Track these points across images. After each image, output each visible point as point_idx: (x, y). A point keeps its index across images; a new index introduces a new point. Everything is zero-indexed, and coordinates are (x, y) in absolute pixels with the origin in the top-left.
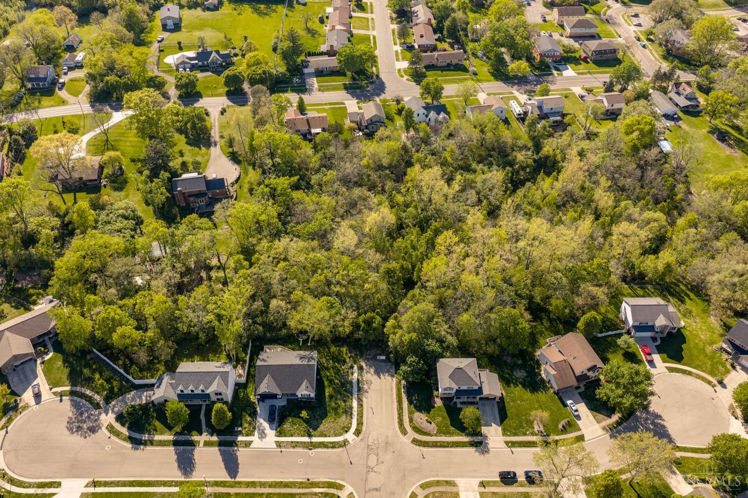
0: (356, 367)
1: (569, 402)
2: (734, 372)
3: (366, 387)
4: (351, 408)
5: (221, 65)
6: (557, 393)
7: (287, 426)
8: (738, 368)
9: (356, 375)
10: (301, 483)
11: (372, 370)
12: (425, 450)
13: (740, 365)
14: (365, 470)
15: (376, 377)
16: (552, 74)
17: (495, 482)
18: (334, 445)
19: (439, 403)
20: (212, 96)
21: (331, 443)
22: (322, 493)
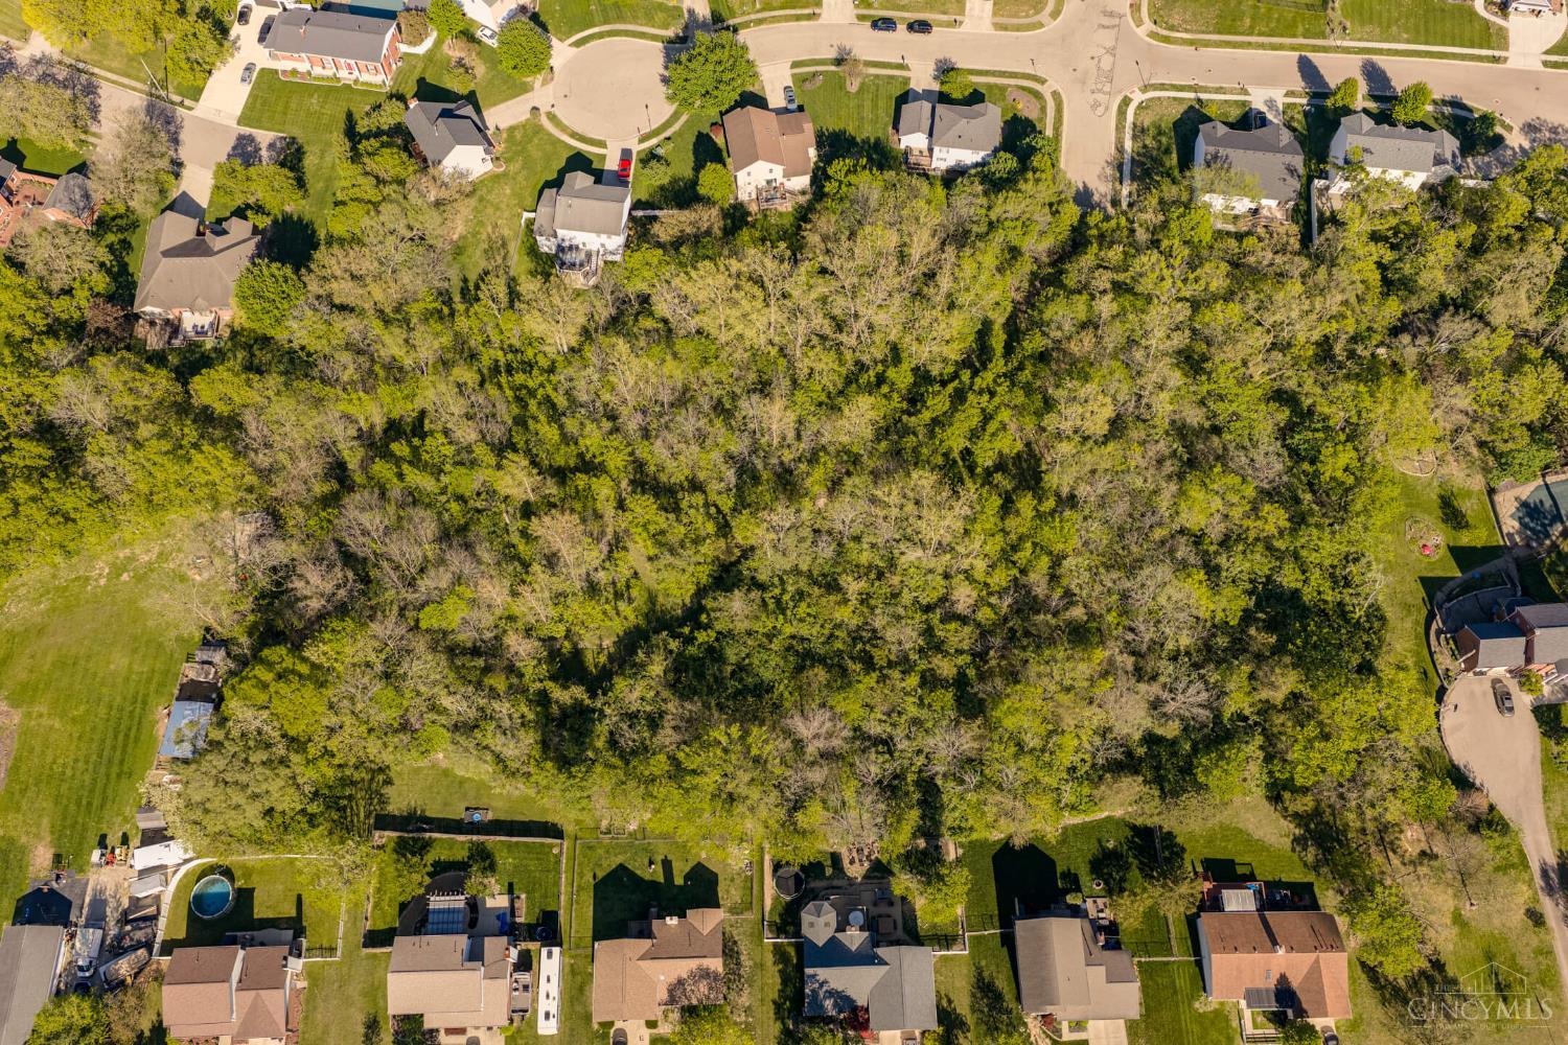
0: (1124, 205)
3: (1109, 171)
4: (1134, 137)
7: (1237, 113)
9: (1125, 192)
11: (1096, 198)
14: (1118, 52)
15: (1092, 185)
17: (940, 25)
18: (1161, 87)
21: (1163, 90)
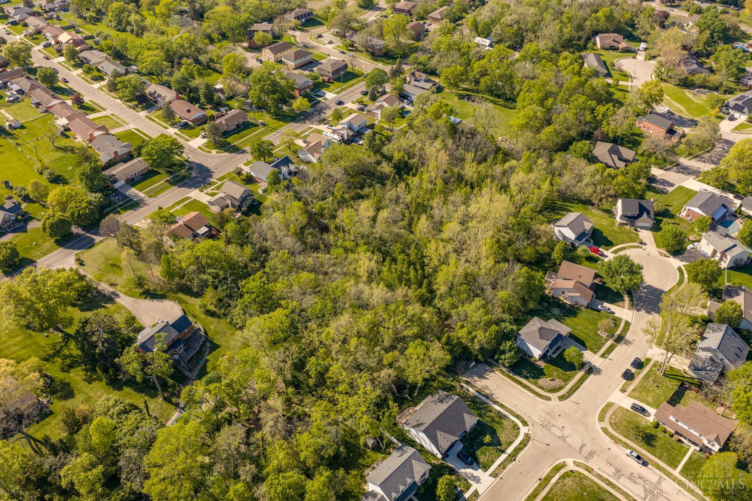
0: (464, 385)
1: (599, 307)
2: (639, 233)
3: (487, 392)
4: (499, 412)
5: (17, 220)
6: (587, 307)
7: (482, 459)
8: (638, 229)
9: (471, 389)
10: (540, 485)
11: (476, 378)
12: (572, 398)
13: (639, 227)
14: (561, 441)
15: (484, 380)
16: (319, 102)
17: (625, 383)
18: (524, 444)
19: (542, 364)
20: (44, 254)
21: (520, 444)
22: (559, 479)
